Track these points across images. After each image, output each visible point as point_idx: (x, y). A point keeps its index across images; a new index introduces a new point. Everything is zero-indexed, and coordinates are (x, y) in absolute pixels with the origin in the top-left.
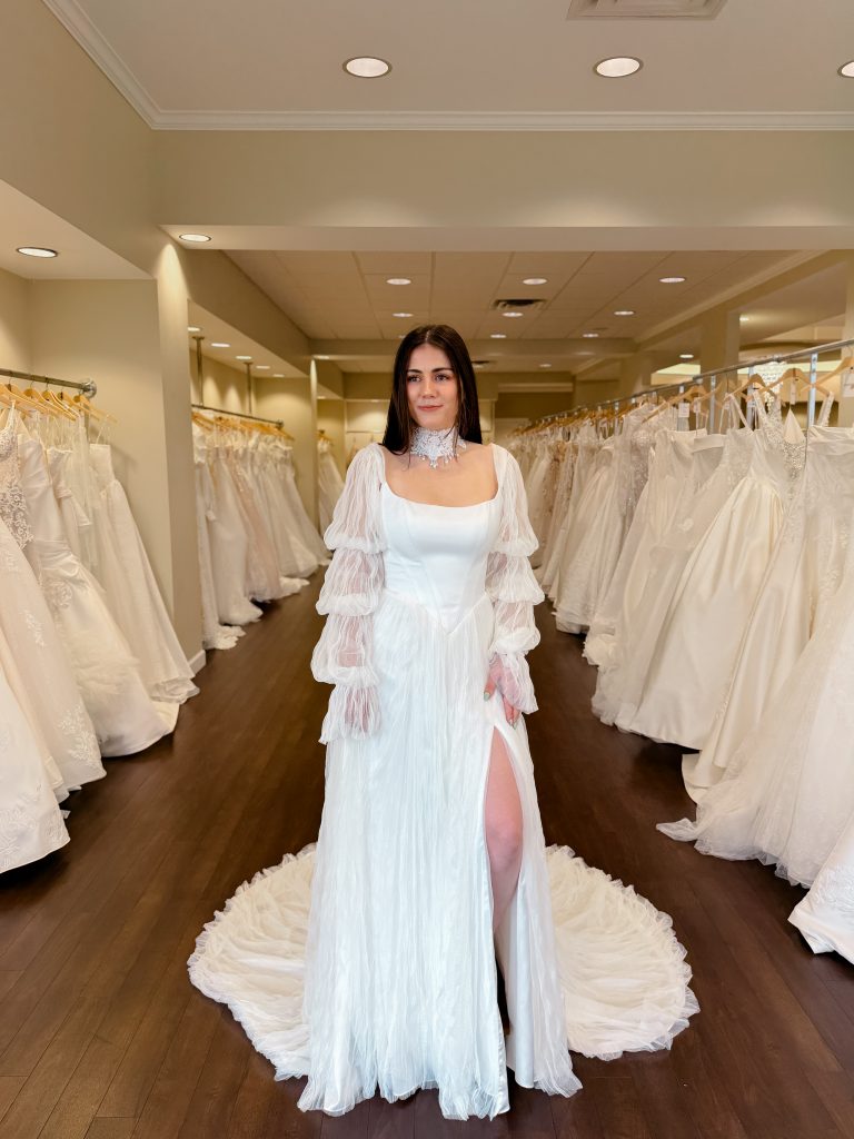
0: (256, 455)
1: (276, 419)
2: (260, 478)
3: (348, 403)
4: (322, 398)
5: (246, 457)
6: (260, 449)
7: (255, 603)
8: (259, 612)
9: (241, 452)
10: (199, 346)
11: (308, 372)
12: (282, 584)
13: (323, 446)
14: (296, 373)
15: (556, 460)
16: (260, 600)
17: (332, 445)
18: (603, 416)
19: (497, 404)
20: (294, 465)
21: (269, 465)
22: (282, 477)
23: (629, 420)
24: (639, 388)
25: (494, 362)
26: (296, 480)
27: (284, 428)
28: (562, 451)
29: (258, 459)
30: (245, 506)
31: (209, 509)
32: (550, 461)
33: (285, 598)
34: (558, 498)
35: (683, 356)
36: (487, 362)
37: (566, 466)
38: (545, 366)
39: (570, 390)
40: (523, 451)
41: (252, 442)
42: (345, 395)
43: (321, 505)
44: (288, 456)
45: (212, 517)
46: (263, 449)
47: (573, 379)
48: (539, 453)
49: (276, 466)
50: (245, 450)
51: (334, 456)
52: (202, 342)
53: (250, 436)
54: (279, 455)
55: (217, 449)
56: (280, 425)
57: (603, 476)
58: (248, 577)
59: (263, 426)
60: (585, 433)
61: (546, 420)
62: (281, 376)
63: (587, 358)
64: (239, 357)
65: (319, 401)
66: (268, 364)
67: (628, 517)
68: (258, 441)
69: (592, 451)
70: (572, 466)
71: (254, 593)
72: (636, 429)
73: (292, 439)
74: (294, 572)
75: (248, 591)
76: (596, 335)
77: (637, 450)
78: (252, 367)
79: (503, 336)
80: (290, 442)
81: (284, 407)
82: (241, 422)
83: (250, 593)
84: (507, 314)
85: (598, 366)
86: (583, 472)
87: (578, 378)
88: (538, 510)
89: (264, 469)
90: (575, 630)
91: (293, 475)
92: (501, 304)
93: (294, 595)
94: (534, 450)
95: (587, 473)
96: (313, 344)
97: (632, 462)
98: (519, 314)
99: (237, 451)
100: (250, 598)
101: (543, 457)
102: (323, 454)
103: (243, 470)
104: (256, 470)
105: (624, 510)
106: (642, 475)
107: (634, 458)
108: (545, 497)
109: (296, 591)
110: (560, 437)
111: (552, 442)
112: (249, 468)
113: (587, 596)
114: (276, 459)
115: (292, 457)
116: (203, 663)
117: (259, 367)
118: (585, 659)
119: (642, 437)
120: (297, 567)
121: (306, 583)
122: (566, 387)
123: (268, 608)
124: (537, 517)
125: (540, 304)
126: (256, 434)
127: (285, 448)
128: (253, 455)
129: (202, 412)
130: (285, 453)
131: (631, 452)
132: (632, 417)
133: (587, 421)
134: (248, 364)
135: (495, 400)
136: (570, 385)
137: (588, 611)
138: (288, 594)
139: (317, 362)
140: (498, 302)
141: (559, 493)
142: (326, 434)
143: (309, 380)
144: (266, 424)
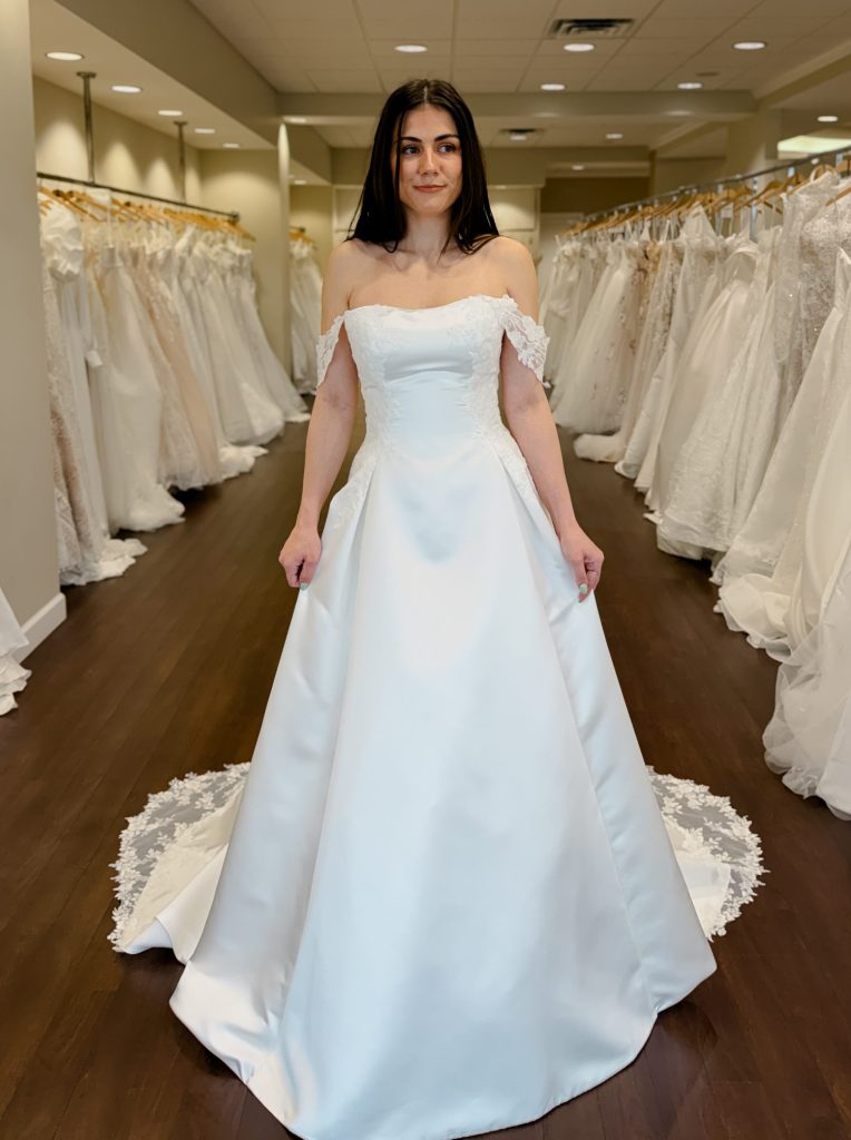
0: (189, 262)
1: (228, 210)
2: (195, 297)
3: (338, 191)
4: (299, 182)
5: (168, 265)
6: (196, 251)
7: (177, 493)
8: (179, 507)
9: (160, 255)
10: (87, 87)
11: (274, 140)
12: (223, 460)
13: (300, 249)
14: (255, 142)
15: (642, 270)
16: (184, 487)
17: (315, 248)
18: (728, 200)
19: (543, 191)
20: (255, 276)
21: (212, 278)
22: (234, 294)
23: (797, 201)
24: (761, 163)
25: (542, 131)
26: (258, 297)
27: (242, 223)
28: (651, 256)
29: (191, 269)
30: (161, 339)
31: (91, 347)
32: (631, 271)
33: (228, 480)
34: (647, 329)
35: (823, 119)
36: (531, 131)
37: (661, 280)
38: (615, 136)
39: (645, 174)
40: (583, 256)
41: (182, 243)
42: (334, 180)
43: (294, 333)
44: (245, 264)
45: (96, 361)
46: (202, 252)
47: (651, 156)
48: (610, 260)
49: (223, 277)
50: (169, 254)
51: (318, 263)
52: (92, 81)
53: (180, 232)
54: (227, 261)
55: (112, 251)
56: (234, 219)
57: (736, 297)
58: (164, 451)
59: (205, 218)
60: (695, 228)
61: (621, 211)
62: (235, 146)
63: (679, 122)
64: (164, 113)
65: (294, 189)
66: (211, 126)
67: (793, 370)
68: (194, 239)
69: (709, 256)
70: (672, 280)
71: (175, 478)
72: (811, 216)
73: (254, 239)
74: (245, 437)
75: (164, 474)
76: (697, 86)
77: (812, 253)
78: (186, 130)
79: (560, 87)
80: (249, 243)
81: (241, 192)
82: (166, 211)
83: (168, 478)
84: (571, 48)
85: (700, 132)
86: (691, 288)
87: (660, 155)
88: (612, 345)
89: (202, 282)
90: (694, 555)
91: (253, 291)
92: (565, 26)
93: (242, 475)
94: (603, 256)
95: (700, 291)
96: (282, 100)
97: (802, 274)
98: (588, 47)
99: (154, 255)
100: (168, 485)
101: (617, 265)
102: (301, 261)
103: (162, 285)
104: (188, 284)
105: (785, 357)
106: (819, 296)
107: (806, 267)
108: (624, 325)
109: (246, 469)
110: (646, 235)
111: (634, 243)
112: (175, 283)
113: (716, 500)
114: (223, 267)
115: (252, 265)
116: (62, 616)
117: (199, 131)
118: (721, 615)
119: (820, 229)
120: (251, 428)
121: (263, 451)
122: (638, 167)
123: (194, 499)
124: (611, 355)
125: (624, 26)
126: (190, 231)
127: (239, 251)
128: (183, 261)
129: (91, 192)
130: (241, 258)
131: (802, 255)
132: (803, 197)
133: (698, 209)
134: (180, 124)
135: (542, 185)
136: (646, 164)
137: (718, 526)
138: (233, 474)
139: (291, 129)
140: (560, 23)
141: (649, 320)
142: (307, 234)
143: (276, 153)
144: (212, 216)
